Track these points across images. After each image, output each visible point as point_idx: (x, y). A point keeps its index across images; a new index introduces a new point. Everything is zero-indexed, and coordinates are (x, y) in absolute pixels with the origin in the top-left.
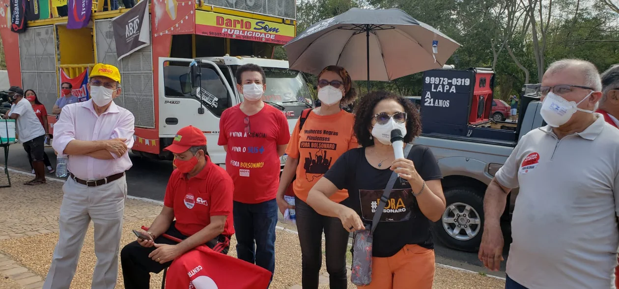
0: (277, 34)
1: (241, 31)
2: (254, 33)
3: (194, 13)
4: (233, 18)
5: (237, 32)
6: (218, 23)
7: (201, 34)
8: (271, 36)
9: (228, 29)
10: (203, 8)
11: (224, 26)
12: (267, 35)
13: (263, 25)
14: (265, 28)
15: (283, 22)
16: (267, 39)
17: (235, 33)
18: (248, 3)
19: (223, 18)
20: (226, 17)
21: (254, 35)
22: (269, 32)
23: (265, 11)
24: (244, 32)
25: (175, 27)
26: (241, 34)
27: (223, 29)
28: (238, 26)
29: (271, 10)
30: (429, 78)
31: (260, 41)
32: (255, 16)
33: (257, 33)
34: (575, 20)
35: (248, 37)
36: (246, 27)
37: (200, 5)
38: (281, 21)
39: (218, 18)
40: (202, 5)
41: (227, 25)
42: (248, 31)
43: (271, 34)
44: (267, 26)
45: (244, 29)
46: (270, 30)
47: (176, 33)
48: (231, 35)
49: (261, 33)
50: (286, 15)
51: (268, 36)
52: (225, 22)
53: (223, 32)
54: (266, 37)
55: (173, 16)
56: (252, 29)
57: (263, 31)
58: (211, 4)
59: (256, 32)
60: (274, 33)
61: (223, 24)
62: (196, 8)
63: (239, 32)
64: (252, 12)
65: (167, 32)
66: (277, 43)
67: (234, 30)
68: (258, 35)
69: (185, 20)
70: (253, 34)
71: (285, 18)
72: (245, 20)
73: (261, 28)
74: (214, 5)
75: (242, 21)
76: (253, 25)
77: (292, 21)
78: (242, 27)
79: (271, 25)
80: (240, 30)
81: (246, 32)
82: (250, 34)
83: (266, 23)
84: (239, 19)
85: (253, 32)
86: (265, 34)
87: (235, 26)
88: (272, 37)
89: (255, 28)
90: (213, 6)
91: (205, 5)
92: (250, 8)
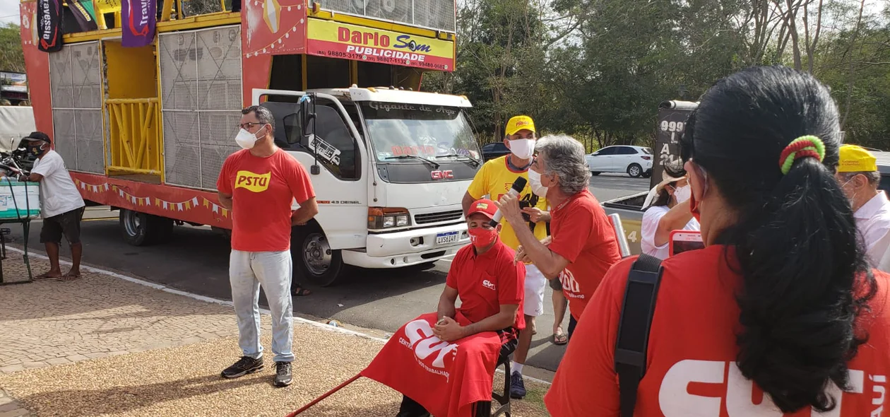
0: (429, 53)
1: (375, 50)
2: (394, 53)
3: (306, 23)
4: (363, 30)
5: (368, 51)
6: (341, 38)
7: (316, 54)
8: (419, 57)
9: (355, 46)
10: (318, 15)
11: (350, 42)
12: (413, 55)
13: (408, 41)
14: (410, 45)
15: (437, 36)
16: (413, 62)
17: (366, 53)
18: (386, 7)
19: (348, 31)
20: (352, 28)
21: (393, 56)
22: (416, 51)
23: (410, 20)
24: (378, 50)
25: (277, 44)
26: (374, 54)
27: (349, 47)
28: (371, 42)
29: (420, 18)
30: (666, 122)
31: (403, 65)
32: (396, 27)
33: (398, 53)
34: (855, 34)
35: (385, 59)
36: (382, 44)
37: (314, 9)
38: (433, 35)
39: (341, 30)
40: (317, 9)
41: (354, 40)
42: (385, 50)
43: (418, 55)
44: (413, 43)
45: (379, 46)
46: (417, 48)
47: (278, 53)
48: (361, 56)
49: (404, 53)
50: (442, 25)
51: (414, 57)
52: (351, 36)
53: (348, 51)
54: (412, 59)
55: (274, 28)
56: (391, 47)
57: (407, 49)
58: (331, 9)
59: (397, 51)
60: (424, 52)
61: (347, 39)
62: (309, 15)
63: (372, 52)
64: (392, 21)
65: (264, 51)
66: (427, 67)
67: (365, 47)
68: (400, 55)
69: (291, 33)
70: (392, 54)
71: (440, 30)
72: (381, 33)
73: (404, 44)
74: (335, 9)
75: (376, 34)
76: (393, 41)
77: (449, 35)
78: (376, 43)
79: (419, 41)
80: (373, 49)
81: (382, 51)
82: (388, 54)
83: (412, 38)
84: (373, 31)
85: (392, 51)
86: (410, 54)
87: (366, 42)
88: (421, 59)
89: (395, 46)
90: (333, 11)
91: (322, 10)
92: (388, 16)
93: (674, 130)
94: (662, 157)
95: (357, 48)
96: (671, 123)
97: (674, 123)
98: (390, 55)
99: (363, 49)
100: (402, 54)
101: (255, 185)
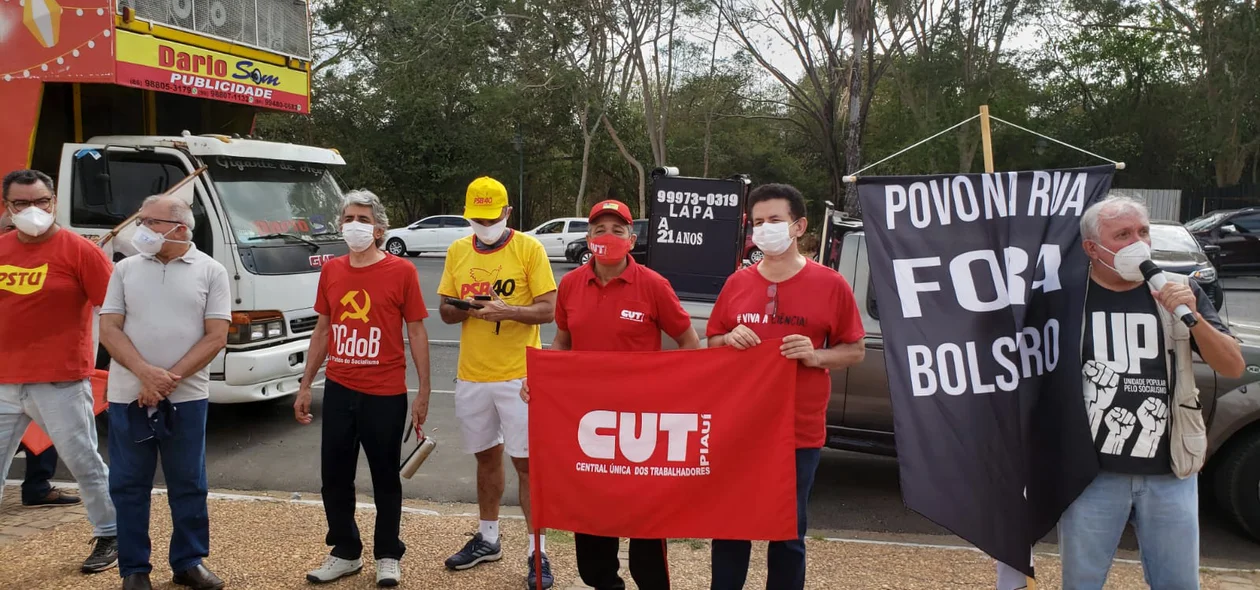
0: (276, 88)
1: (208, 81)
2: (234, 85)
3: (113, 36)
4: (192, 51)
5: (199, 81)
6: (162, 61)
7: (129, 85)
8: (264, 92)
9: (182, 75)
10: (132, 26)
11: (175, 68)
12: (257, 90)
13: (250, 69)
14: (253, 76)
15: (288, 63)
16: (257, 100)
17: (196, 85)
18: (214, 19)
19: (171, 51)
20: (178, 48)
21: (232, 90)
22: (261, 85)
23: (252, 39)
24: (213, 82)
25: (53, 66)
26: (208, 86)
27: (174, 75)
28: (203, 69)
29: (264, 38)
30: (663, 192)
31: (245, 103)
32: (235, 50)
33: (238, 86)
34: (707, 78)
35: (219, 93)
36: (218, 73)
37: (126, 17)
38: (282, 62)
39: (162, 49)
40: (131, 19)
41: (180, 67)
42: (221, 81)
43: (264, 89)
44: (257, 72)
45: (214, 76)
46: (263, 80)
47: (57, 78)
48: (189, 89)
49: (246, 86)
50: (294, 50)
51: (259, 92)
52: (176, 59)
53: (172, 81)
54: (256, 95)
55: (48, 38)
56: (229, 77)
57: (249, 81)
58: (148, 17)
59: (236, 84)
60: (271, 86)
61: (171, 64)
62: (117, 24)
63: (205, 83)
64: (230, 40)
65: (26, 74)
66: (276, 107)
67: (195, 76)
68: (240, 89)
69: (84, 50)
70: (230, 87)
71: (291, 56)
72: (216, 56)
73: (245, 74)
74: (154, 20)
75: (210, 58)
76: (232, 69)
77: (303, 63)
78: (209, 71)
79: (266, 70)
80: (205, 78)
81: (217, 83)
82: (225, 87)
83: (256, 65)
84: (204, 53)
85: (231, 83)
86: (254, 88)
87: (196, 69)
88: (267, 95)
89: (235, 76)
90: (152, 22)
91: (137, 21)
92: (220, 31)
93: (672, 201)
94: (659, 233)
95: (185, 77)
96: (669, 193)
97: (673, 193)
98: (227, 89)
99: (192, 78)
100: (243, 87)
101: (21, 284)
